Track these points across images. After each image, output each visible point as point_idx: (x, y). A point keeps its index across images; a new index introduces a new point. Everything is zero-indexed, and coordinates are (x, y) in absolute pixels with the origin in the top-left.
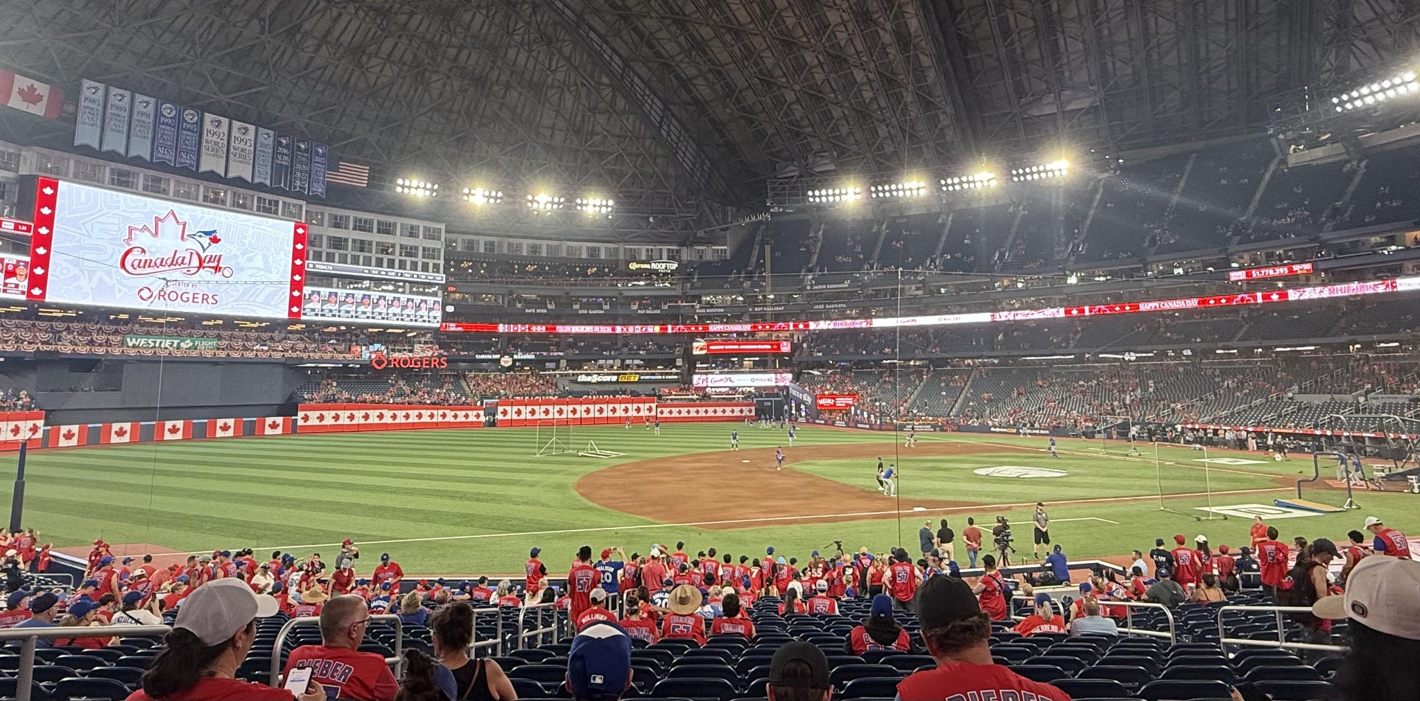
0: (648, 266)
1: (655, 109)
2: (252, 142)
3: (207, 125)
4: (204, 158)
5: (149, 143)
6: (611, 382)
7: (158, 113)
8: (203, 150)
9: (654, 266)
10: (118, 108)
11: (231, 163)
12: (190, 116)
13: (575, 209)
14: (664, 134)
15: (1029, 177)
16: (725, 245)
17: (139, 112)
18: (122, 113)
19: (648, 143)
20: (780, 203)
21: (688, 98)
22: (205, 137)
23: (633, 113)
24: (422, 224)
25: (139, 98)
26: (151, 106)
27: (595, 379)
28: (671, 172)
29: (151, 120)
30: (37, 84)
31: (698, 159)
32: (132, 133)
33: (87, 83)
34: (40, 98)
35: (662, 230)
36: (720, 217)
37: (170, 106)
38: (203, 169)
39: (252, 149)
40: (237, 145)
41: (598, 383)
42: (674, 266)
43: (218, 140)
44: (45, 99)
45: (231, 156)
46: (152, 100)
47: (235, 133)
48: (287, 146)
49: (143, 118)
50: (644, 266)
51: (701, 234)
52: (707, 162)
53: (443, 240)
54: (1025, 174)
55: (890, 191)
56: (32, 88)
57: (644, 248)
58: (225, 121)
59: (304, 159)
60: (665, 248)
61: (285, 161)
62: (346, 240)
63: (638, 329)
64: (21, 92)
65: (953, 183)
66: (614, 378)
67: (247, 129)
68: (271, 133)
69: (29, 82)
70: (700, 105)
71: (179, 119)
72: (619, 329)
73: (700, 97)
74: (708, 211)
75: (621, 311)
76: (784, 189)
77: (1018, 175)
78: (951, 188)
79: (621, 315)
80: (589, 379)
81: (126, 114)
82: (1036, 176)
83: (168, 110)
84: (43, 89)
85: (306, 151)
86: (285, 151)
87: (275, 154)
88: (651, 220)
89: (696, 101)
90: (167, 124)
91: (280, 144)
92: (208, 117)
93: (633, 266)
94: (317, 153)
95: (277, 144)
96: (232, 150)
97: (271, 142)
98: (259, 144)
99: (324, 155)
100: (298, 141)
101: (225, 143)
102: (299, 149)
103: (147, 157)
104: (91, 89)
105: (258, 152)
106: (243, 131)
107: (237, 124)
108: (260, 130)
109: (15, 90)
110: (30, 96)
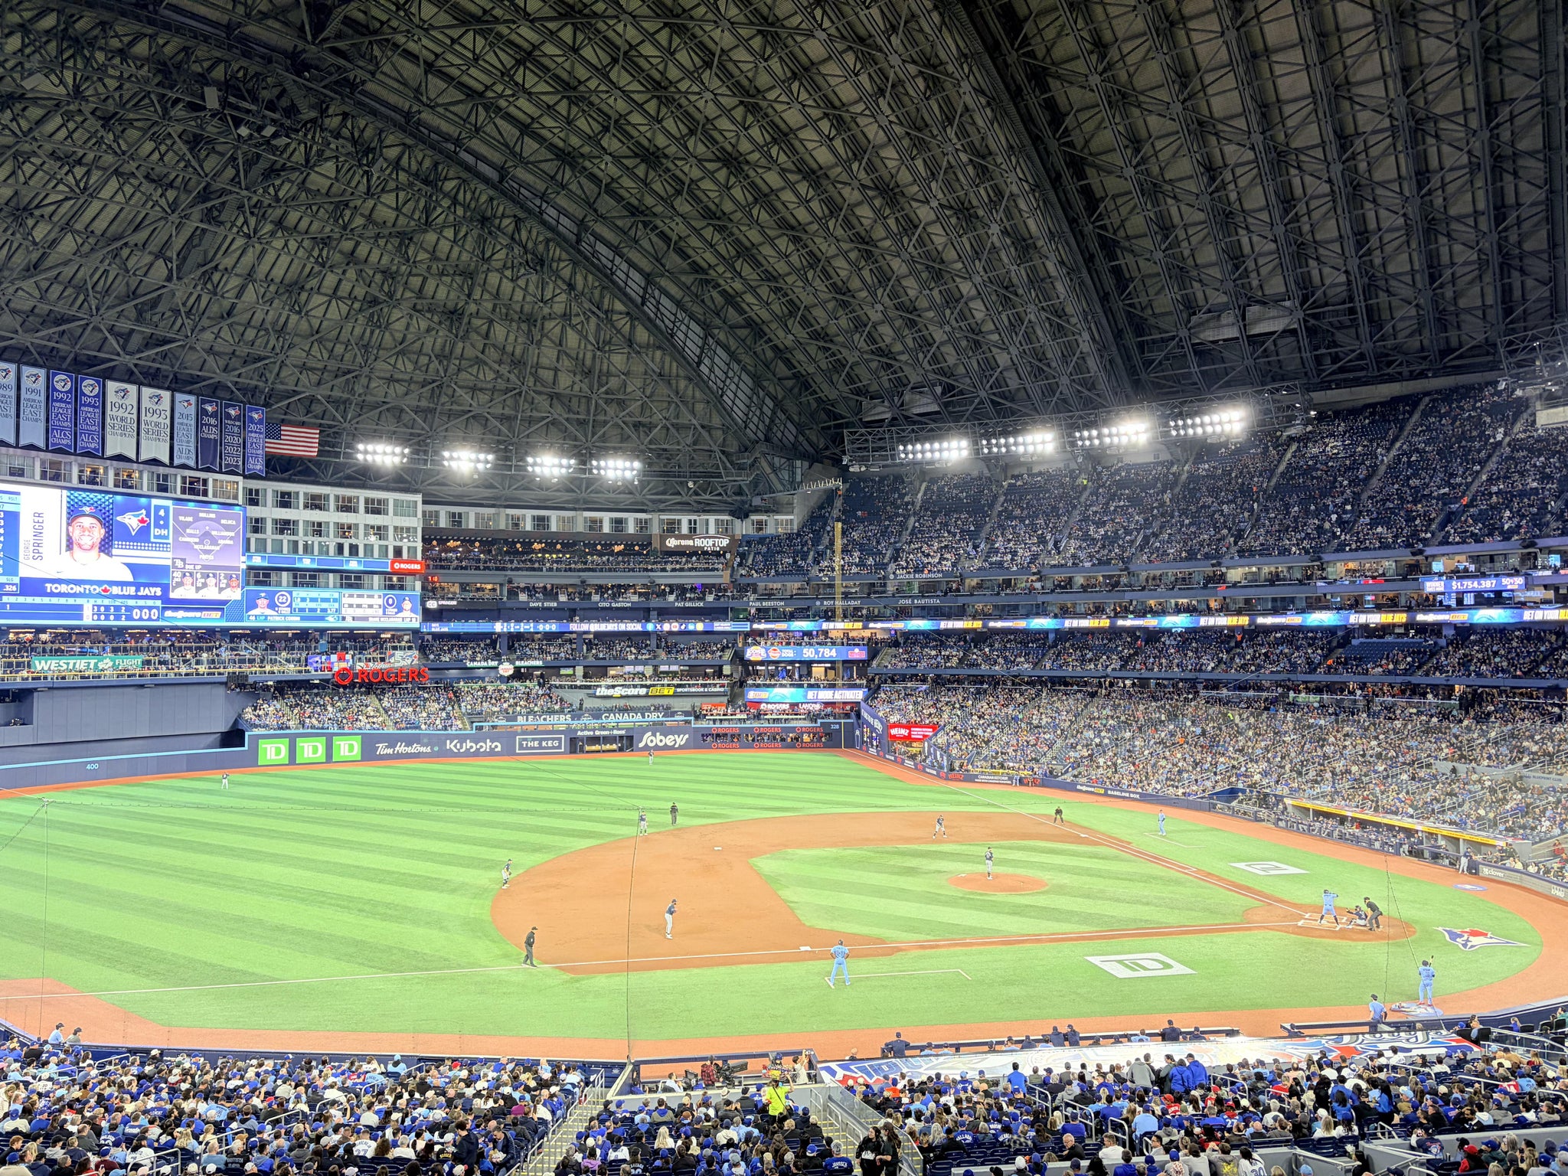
0: (690, 543)
1: (690, 338)
2: (168, 414)
3: (111, 397)
4: (109, 438)
5: (42, 425)
6: (638, 696)
7: (50, 388)
8: (108, 429)
9: (699, 543)
10: (3, 386)
11: (143, 442)
12: (89, 387)
13: (591, 472)
14: (706, 371)
15: (1191, 431)
16: (792, 513)
17: (27, 390)
18: (7, 393)
19: (682, 384)
20: (863, 460)
21: (740, 320)
22: (109, 412)
23: (659, 348)
24: (391, 497)
25: (27, 370)
26: (42, 380)
27: (618, 692)
28: (716, 421)
29: (43, 398)
31: (755, 398)
32: (22, 416)
35: (707, 497)
36: (786, 475)
37: (65, 377)
38: (109, 453)
39: (168, 421)
40: (149, 418)
41: (622, 697)
42: (725, 542)
43: (126, 415)
45: (143, 434)
46: (42, 372)
47: (145, 403)
48: (214, 415)
49: (33, 396)
50: (684, 542)
51: (757, 501)
52: (768, 401)
53: (420, 514)
54: (1185, 427)
55: (1006, 445)
57: (685, 519)
58: (132, 389)
59: (236, 429)
60: (712, 519)
61: (213, 434)
62: (296, 523)
63: (675, 626)
65: (1089, 437)
66: (643, 691)
67: (159, 397)
68: (193, 399)
70: (756, 329)
71: (76, 392)
72: (650, 627)
73: (755, 318)
74: (768, 470)
75: (655, 602)
76: (867, 441)
77: (1176, 427)
78: (1087, 443)
79: (654, 609)
80: (610, 692)
81: (13, 393)
82: (1199, 431)
83: (62, 382)
85: (237, 418)
86: (213, 421)
87: (199, 425)
88: (691, 485)
89: (750, 323)
90: (61, 401)
91: (205, 412)
92: (112, 386)
93: (672, 543)
94: (252, 420)
95: (201, 413)
96: (143, 426)
97: (192, 410)
98: (177, 415)
99: (260, 422)
100: (228, 406)
101: (135, 416)
102: (228, 416)
103: (41, 444)
105: (176, 424)
106: (157, 401)
107: (146, 392)
108: (178, 396)
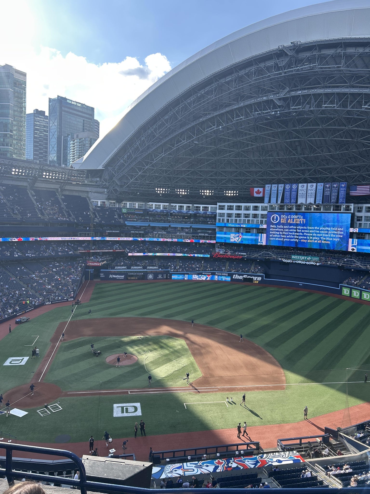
2: (315, 189)
3: (300, 188)
4: (299, 199)
7: (285, 188)
8: (299, 197)
10: (274, 190)
11: (308, 199)
12: (294, 186)
17: (279, 190)
22: (299, 192)
25: (280, 185)
26: (283, 187)
32: (278, 197)
33: (267, 186)
34: (261, 192)
37: (288, 185)
39: (314, 192)
40: (309, 192)
43: (303, 192)
44: (262, 192)
45: (308, 196)
46: (283, 185)
47: (309, 188)
48: (329, 188)
56: (258, 190)
58: (305, 185)
59: (336, 191)
61: (327, 193)
64: (256, 192)
68: (322, 184)
69: (257, 189)
71: (291, 188)
81: (276, 191)
83: (288, 187)
84: (261, 190)
85: (336, 187)
86: (328, 190)
87: (324, 191)
90: (287, 191)
91: (326, 187)
92: (300, 185)
94: (342, 187)
96: (308, 194)
97: (322, 187)
98: (317, 189)
99: (345, 187)
100: (333, 184)
101: (306, 192)
102: (334, 187)
104: (268, 187)
105: (317, 193)
106: (312, 186)
107: (309, 184)
108: (318, 184)
109: (255, 192)
110: (258, 192)
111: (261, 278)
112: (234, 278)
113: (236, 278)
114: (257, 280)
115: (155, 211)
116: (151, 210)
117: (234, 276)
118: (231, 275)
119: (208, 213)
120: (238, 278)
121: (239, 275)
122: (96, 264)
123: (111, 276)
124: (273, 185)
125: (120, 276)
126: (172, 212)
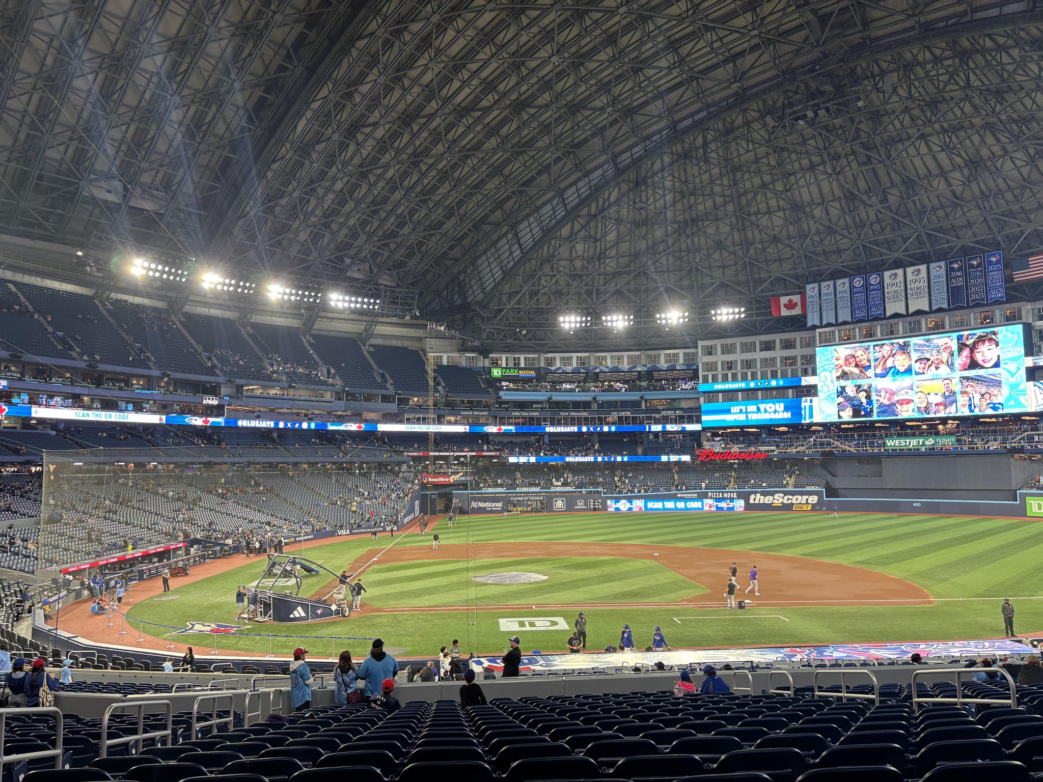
2: (925, 279)
3: (887, 281)
4: (887, 305)
5: (849, 309)
7: (852, 287)
8: (887, 300)
10: (827, 294)
11: (910, 302)
12: (874, 280)
17: (840, 292)
18: (829, 297)
22: (886, 290)
26: (847, 285)
29: (848, 294)
30: (792, 297)
32: (838, 307)
33: (809, 287)
34: (796, 304)
37: (859, 278)
38: (888, 314)
39: (926, 284)
40: (913, 286)
43: (897, 288)
44: (799, 304)
45: (909, 297)
46: (847, 280)
47: (910, 277)
49: (843, 295)
56: (790, 301)
58: (900, 272)
59: (978, 274)
61: (960, 282)
64: (785, 306)
67: (919, 270)
68: (942, 264)
69: (788, 298)
71: (867, 285)
81: (833, 296)
83: (858, 282)
84: (796, 299)
85: (979, 265)
86: (959, 274)
87: (948, 279)
90: (858, 292)
91: (953, 269)
92: (887, 274)
94: (991, 263)
95: (950, 270)
96: (909, 292)
97: (943, 272)
98: (932, 278)
99: (998, 262)
100: (970, 260)
101: (903, 288)
102: (972, 266)
103: (849, 319)
104: (811, 290)
105: (932, 284)
106: (917, 275)
107: (910, 270)
108: (932, 265)
109: (782, 306)
110: (790, 306)
111: (816, 498)
112: (751, 501)
113: (757, 502)
114: (807, 503)
115: (560, 371)
116: (553, 368)
117: (752, 497)
118: (745, 496)
119: (678, 368)
120: (762, 502)
121: (764, 494)
122: (442, 479)
123: (474, 505)
124: (824, 284)
125: (493, 505)
126: (598, 370)
